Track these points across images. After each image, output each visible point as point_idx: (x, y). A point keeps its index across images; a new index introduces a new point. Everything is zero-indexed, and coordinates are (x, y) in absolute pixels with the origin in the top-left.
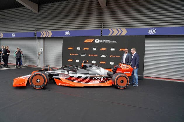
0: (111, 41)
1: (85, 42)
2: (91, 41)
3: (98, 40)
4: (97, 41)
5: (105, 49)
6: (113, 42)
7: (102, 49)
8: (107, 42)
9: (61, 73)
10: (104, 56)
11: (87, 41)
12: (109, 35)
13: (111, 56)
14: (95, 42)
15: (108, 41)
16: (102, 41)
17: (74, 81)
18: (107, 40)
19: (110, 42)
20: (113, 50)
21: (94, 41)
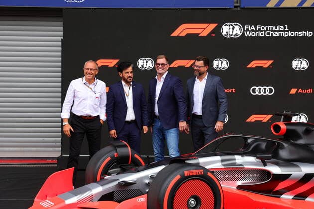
0: (290, 30)
1: (175, 34)
2: (204, 29)
3: (237, 28)
4: (231, 30)
5: (266, 64)
6: (301, 34)
7: (254, 64)
8: (277, 34)
9: (219, 165)
10: (262, 91)
11: (183, 30)
12: (271, 5)
13: (293, 91)
14: (224, 33)
15: (280, 31)
16: (252, 31)
17: (283, 196)
18: (274, 28)
19: (289, 34)
20: (301, 64)
21: (218, 30)
